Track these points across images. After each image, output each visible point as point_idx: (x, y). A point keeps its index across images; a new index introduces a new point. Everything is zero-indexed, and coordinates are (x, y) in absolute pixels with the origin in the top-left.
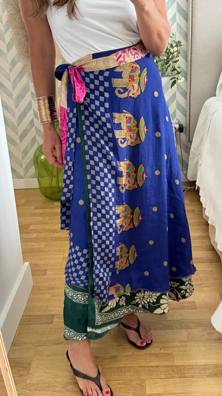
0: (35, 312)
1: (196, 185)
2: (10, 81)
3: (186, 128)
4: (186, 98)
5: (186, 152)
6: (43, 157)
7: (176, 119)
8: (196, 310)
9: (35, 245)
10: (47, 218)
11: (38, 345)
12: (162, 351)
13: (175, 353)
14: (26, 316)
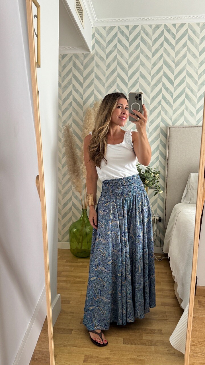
0: (61, 326)
1: (168, 256)
2: (61, 185)
3: (163, 220)
4: (163, 202)
5: (163, 235)
6: (75, 230)
7: (157, 214)
8: (162, 335)
9: (64, 285)
10: (73, 269)
11: (62, 346)
12: (138, 358)
13: (146, 360)
14: (56, 328)
